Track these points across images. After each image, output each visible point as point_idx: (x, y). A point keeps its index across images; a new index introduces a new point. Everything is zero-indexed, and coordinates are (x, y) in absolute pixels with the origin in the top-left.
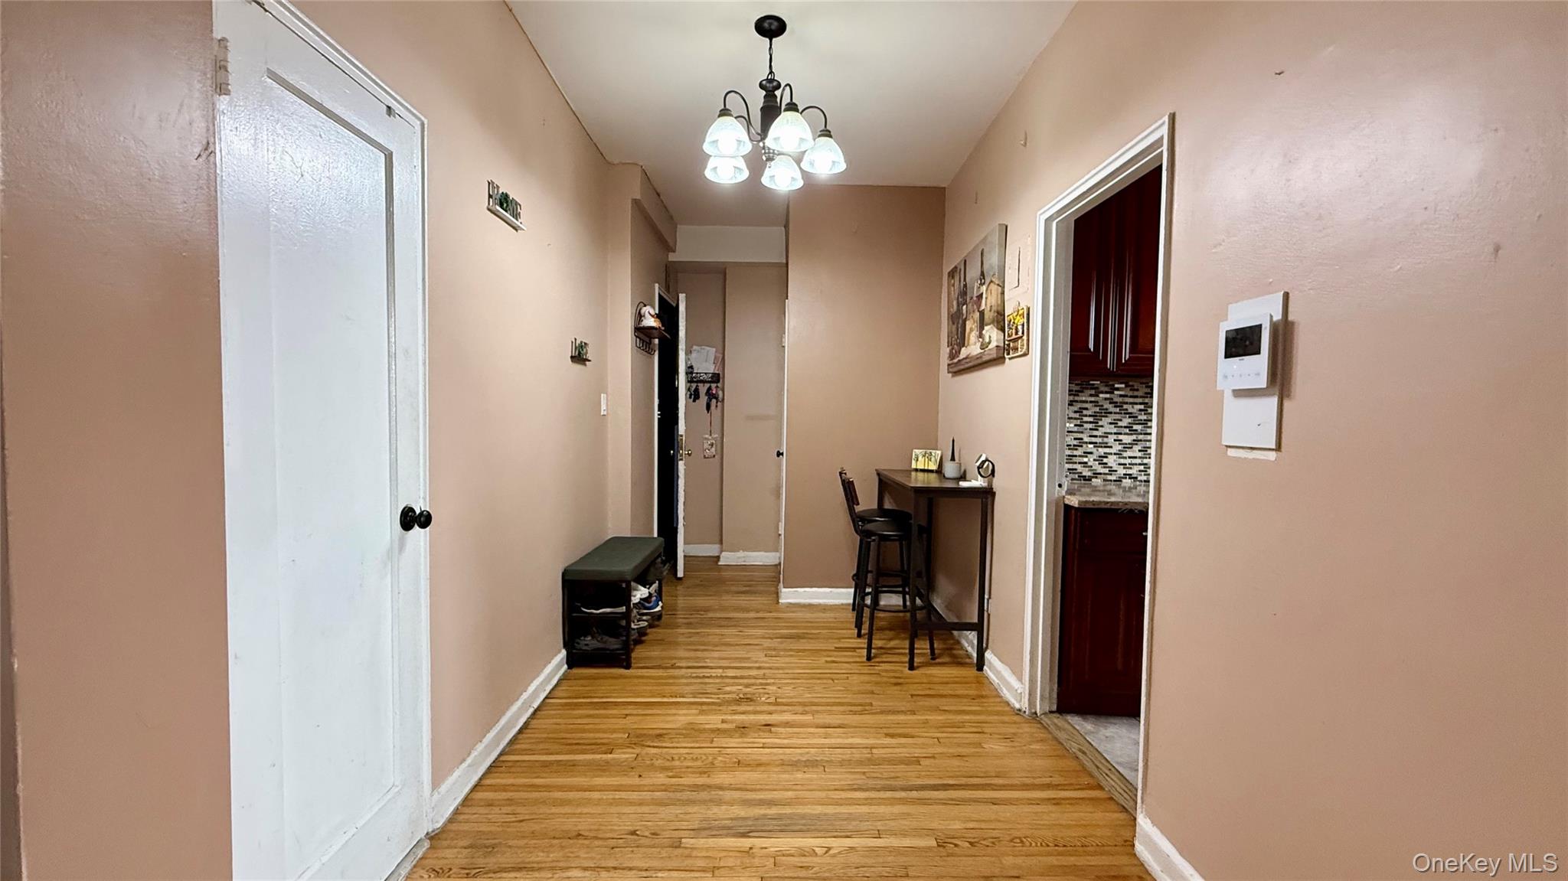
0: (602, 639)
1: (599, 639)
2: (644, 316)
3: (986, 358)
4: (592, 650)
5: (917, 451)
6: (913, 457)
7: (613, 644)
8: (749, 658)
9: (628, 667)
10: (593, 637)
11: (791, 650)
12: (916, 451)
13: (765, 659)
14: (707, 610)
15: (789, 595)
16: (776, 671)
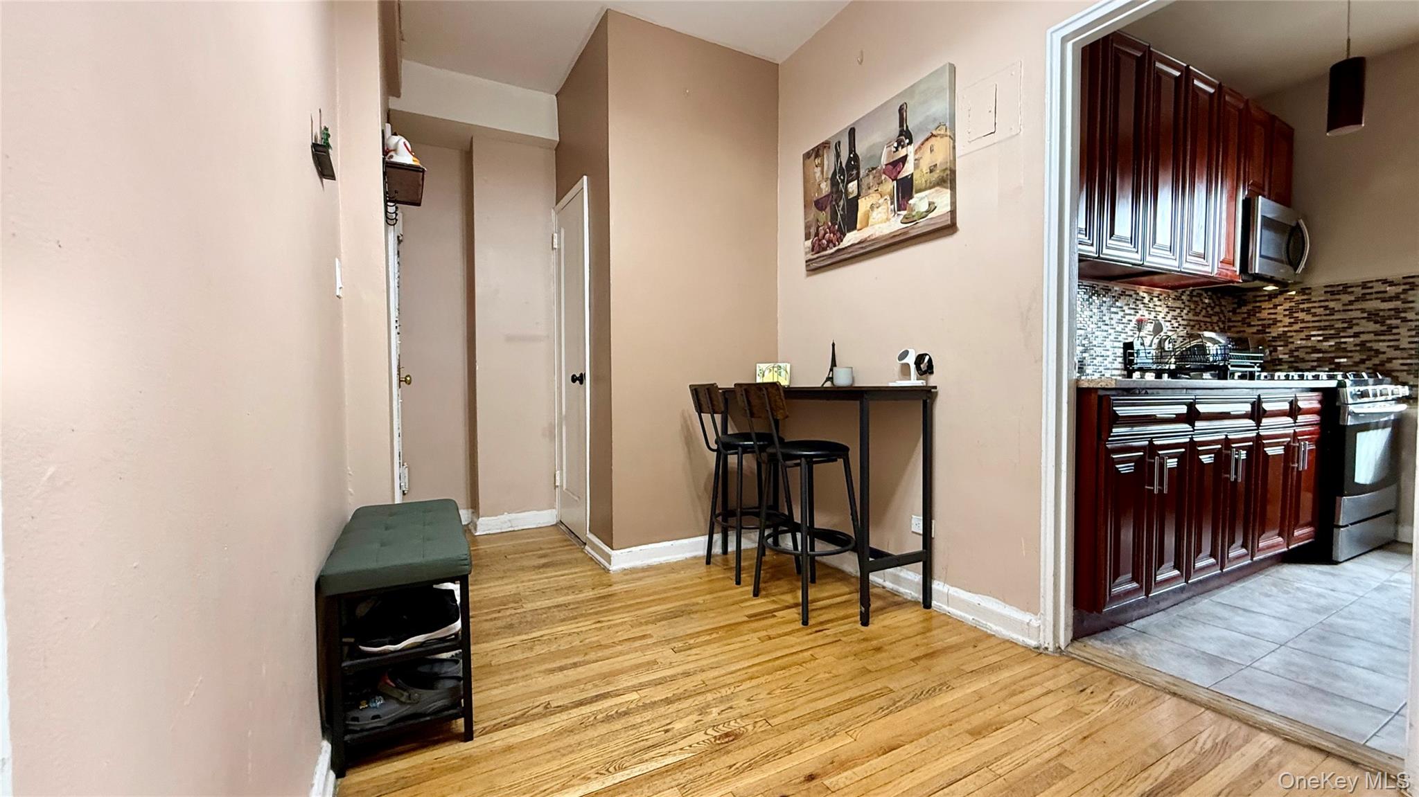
0: (409, 697)
1: (403, 699)
2: (395, 150)
3: (913, 233)
4: (390, 724)
5: (763, 366)
6: (758, 372)
7: (431, 700)
8: (655, 662)
9: (468, 736)
10: (387, 697)
11: (698, 634)
12: (760, 365)
13: (680, 657)
14: (517, 599)
15: (622, 559)
16: (715, 673)
